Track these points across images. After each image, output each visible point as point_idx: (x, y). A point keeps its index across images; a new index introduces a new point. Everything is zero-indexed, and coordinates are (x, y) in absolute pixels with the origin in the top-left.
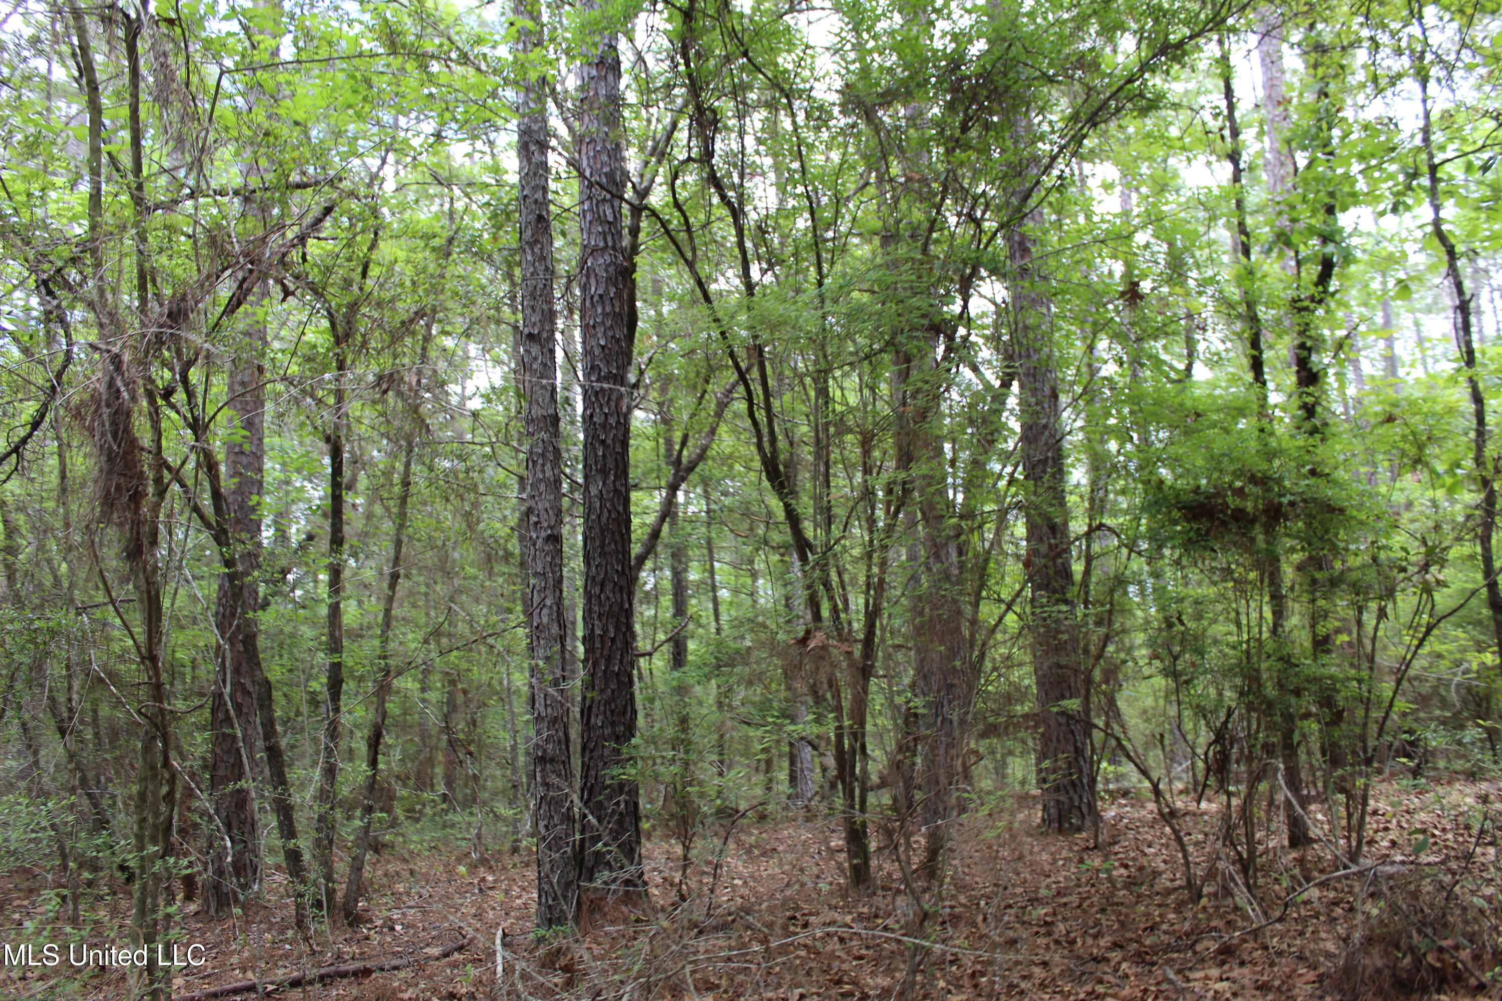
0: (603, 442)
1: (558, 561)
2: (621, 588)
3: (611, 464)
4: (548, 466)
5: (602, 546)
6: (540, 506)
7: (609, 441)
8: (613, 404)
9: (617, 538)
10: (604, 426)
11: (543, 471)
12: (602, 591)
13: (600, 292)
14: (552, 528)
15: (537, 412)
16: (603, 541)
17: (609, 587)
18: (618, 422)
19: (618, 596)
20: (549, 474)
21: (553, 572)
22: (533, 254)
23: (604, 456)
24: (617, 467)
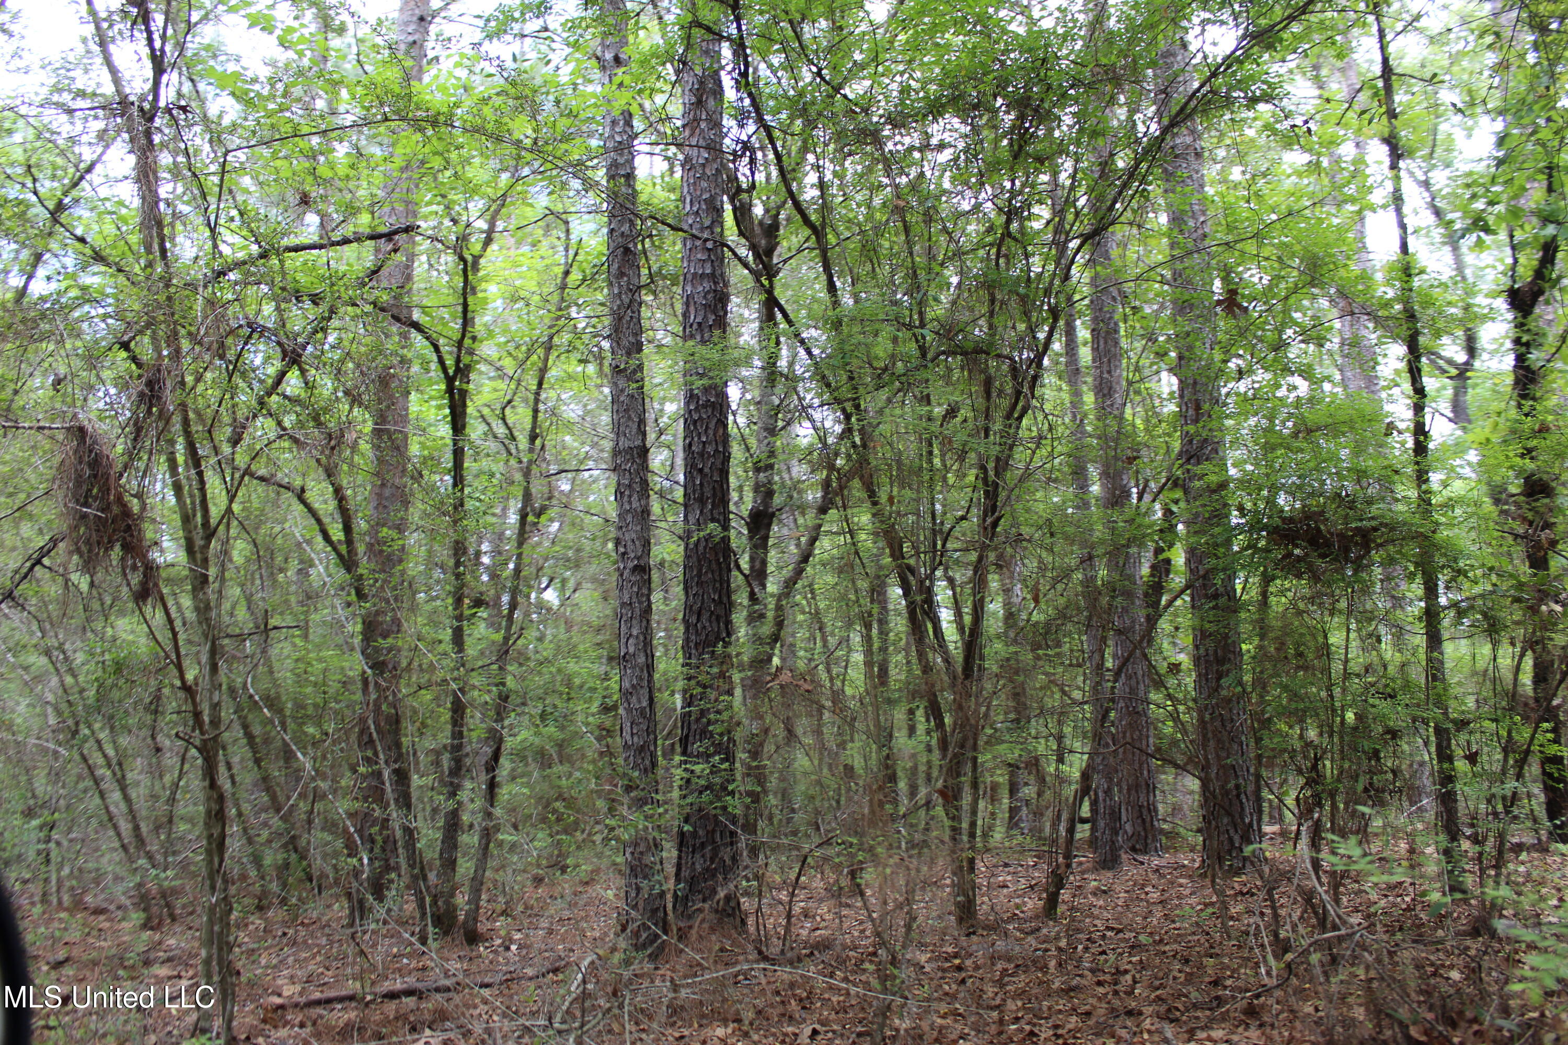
0: (701, 471)
1: (645, 591)
2: (718, 618)
3: (708, 493)
4: (635, 497)
5: (699, 575)
6: (627, 537)
7: (707, 470)
8: (711, 432)
9: (714, 566)
10: (701, 454)
11: (630, 503)
12: (698, 620)
13: (699, 320)
14: (638, 558)
15: (624, 443)
16: (700, 571)
17: (705, 616)
18: (716, 451)
19: (715, 625)
20: (635, 505)
21: (640, 603)
22: (620, 286)
23: (701, 484)
24: (714, 495)
